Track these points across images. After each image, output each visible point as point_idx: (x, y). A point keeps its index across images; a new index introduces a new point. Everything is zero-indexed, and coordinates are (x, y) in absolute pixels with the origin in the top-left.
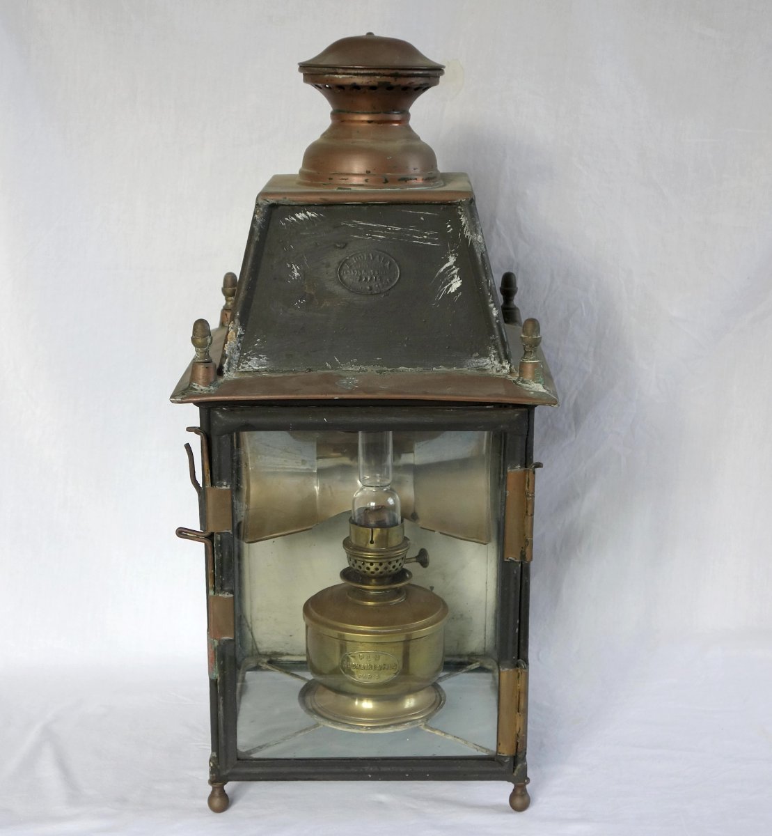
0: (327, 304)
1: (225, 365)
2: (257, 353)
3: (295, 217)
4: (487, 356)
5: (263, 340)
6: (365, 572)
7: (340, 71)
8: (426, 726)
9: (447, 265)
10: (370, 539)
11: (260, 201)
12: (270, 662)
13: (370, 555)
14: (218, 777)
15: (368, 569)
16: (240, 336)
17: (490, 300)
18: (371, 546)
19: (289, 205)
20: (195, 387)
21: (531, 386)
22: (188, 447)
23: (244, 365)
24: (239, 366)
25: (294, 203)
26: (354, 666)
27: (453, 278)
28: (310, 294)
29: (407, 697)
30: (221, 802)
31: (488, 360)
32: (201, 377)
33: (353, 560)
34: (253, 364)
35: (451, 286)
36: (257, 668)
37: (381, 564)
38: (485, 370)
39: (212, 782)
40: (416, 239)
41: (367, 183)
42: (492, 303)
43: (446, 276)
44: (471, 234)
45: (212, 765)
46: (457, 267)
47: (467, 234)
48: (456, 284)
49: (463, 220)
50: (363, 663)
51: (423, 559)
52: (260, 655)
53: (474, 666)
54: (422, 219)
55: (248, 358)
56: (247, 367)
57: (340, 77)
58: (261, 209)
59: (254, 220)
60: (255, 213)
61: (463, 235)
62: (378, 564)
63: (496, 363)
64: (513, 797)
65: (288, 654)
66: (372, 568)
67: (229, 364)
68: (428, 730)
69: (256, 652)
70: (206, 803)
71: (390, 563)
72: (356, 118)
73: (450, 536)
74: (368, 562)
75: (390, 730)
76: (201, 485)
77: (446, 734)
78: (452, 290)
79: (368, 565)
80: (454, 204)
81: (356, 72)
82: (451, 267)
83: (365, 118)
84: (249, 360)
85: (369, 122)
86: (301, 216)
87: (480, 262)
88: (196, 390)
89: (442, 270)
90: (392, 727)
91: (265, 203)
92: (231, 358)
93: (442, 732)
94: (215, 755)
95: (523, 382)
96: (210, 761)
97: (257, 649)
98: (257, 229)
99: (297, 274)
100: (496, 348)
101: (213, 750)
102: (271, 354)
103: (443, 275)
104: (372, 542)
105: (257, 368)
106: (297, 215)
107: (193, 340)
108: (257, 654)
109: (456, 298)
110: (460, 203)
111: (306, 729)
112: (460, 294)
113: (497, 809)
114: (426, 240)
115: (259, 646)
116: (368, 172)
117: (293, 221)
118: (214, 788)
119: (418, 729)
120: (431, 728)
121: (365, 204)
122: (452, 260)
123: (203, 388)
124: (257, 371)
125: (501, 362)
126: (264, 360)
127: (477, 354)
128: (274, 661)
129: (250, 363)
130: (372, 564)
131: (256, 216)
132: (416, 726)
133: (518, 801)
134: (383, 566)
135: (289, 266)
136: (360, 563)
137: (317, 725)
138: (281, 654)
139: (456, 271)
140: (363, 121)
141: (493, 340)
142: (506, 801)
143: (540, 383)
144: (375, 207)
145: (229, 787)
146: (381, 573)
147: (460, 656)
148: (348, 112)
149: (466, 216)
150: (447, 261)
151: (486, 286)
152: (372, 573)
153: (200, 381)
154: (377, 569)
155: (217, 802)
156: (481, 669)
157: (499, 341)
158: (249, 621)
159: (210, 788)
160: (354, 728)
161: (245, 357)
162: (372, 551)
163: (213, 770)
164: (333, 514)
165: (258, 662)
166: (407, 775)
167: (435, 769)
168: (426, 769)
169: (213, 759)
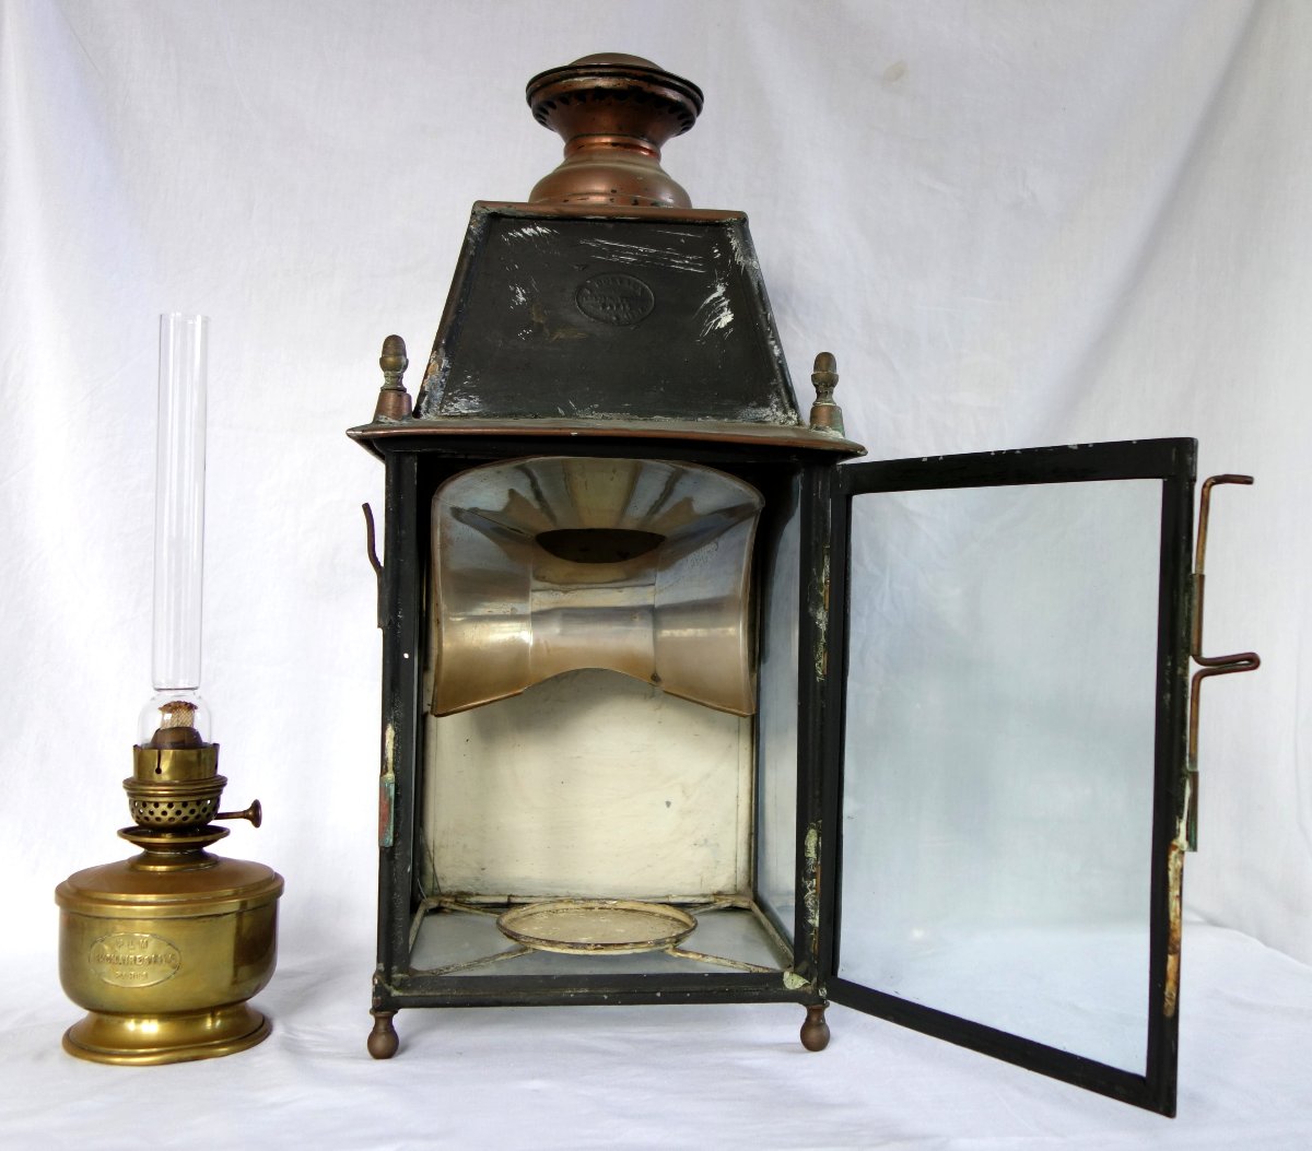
0: (560, 335)
1: (423, 405)
2: (466, 392)
3: (522, 232)
4: (766, 404)
5: (475, 377)
8: (677, 949)
9: (715, 295)
11: (476, 210)
12: (458, 904)
14: (384, 1007)
16: (445, 370)
17: (771, 337)
19: (514, 217)
20: (382, 421)
21: (828, 434)
22: (366, 508)
23: (449, 408)
24: (440, 409)
25: (521, 214)
27: (722, 311)
28: (539, 324)
31: (768, 411)
32: (391, 407)
34: (461, 406)
35: (719, 320)
38: (765, 422)
39: (375, 1010)
40: (675, 264)
41: (611, 204)
42: (772, 339)
43: (714, 308)
44: (745, 258)
45: (376, 982)
46: (727, 298)
47: (739, 259)
48: (726, 318)
49: (734, 243)
52: (442, 895)
53: (725, 904)
54: (682, 241)
55: (455, 398)
56: (452, 410)
58: (479, 218)
59: (469, 232)
60: (470, 224)
61: (734, 262)
63: (779, 414)
64: (806, 1029)
65: (478, 895)
67: (429, 403)
68: (678, 954)
69: (437, 892)
72: (596, 140)
76: (382, 564)
77: (704, 956)
78: (722, 325)
80: (723, 225)
82: (719, 298)
83: (608, 140)
84: (456, 402)
85: (613, 144)
86: (528, 231)
87: (757, 292)
88: (383, 423)
89: (708, 301)
91: (484, 211)
92: (431, 396)
93: (699, 954)
94: (382, 968)
95: (817, 429)
96: (374, 977)
97: (440, 888)
98: (471, 240)
99: (522, 299)
100: (779, 395)
101: (378, 961)
102: (485, 396)
103: (710, 307)
105: (466, 412)
106: (524, 230)
107: (382, 361)
109: (727, 335)
110: (730, 224)
111: (510, 953)
112: (731, 331)
114: (688, 266)
115: (441, 884)
116: (614, 191)
117: (519, 237)
118: (377, 1019)
119: (663, 952)
120: (683, 951)
121: (611, 220)
122: (720, 290)
123: (392, 421)
124: (467, 416)
125: (785, 412)
126: (475, 401)
127: (755, 404)
128: (462, 901)
129: (456, 406)
131: (472, 226)
132: (662, 948)
133: (813, 1034)
135: (512, 289)
137: (524, 949)
138: (469, 894)
139: (726, 303)
140: (606, 144)
141: (776, 386)
143: (837, 429)
144: (624, 224)
145: (402, 1019)
147: (705, 895)
149: (737, 237)
150: (715, 290)
151: (763, 319)
153: (390, 413)
155: (380, 1043)
156: (734, 909)
157: (781, 386)
158: (431, 847)
159: (371, 1020)
161: (451, 398)
163: (379, 991)
164: (549, 675)
165: (440, 902)
166: (659, 994)
167: (697, 988)
168: (685, 988)
169: (378, 972)
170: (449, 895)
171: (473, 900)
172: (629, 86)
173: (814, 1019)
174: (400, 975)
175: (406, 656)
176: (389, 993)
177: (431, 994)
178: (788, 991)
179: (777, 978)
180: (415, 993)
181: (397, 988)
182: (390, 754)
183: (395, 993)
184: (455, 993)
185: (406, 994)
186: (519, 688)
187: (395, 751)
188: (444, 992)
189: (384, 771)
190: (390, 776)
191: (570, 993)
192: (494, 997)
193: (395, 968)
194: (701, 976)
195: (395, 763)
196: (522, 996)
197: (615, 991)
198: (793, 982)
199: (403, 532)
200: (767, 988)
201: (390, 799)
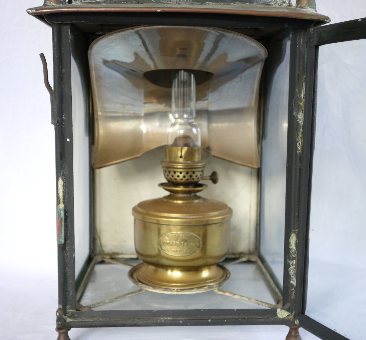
6: (176, 179)
8: (219, 290)
10: (180, 155)
12: (112, 258)
13: (180, 166)
14: (63, 327)
15: (178, 176)
18: (181, 160)
20: (48, 4)
21: (307, 10)
22: (42, 56)
26: (169, 243)
33: (167, 172)
36: (102, 262)
37: (187, 173)
39: (58, 329)
45: (58, 314)
51: (214, 178)
52: (104, 254)
53: (244, 259)
62: (185, 173)
65: (122, 254)
66: (181, 176)
68: (221, 293)
69: (102, 253)
71: (194, 173)
74: (178, 172)
75: (194, 292)
76: (53, 89)
77: (234, 294)
79: (178, 174)
88: (48, 5)
90: (196, 289)
93: (231, 293)
94: (61, 307)
95: (301, 7)
96: (57, 311)
97: (103, 251)
101: (59, 303)
104: (181, 157)
105: (98, 0)
108: (103, 253)
111: (133, 293)
115: (105, 249)
118: (60, 334)
119: (212, 293)
120: (223, 291)
123: (54, 4)
124: (98, 2)
128: (114, 257)
130: (181, 173)
132: (212, 290)
134: (189, 174)
136: (172, 173)
137: (141, 290)
138: (118, 254)
143: (313, 8)
145: (72, 333)
146: (187, 179)
147: (234, 254)
152: (181, 179)
153: (52, 0)
154: (184, 177)
156: (249, 262)
158: (98, 232)
159: (57, 334)
160: (167, 291)
162: (181, 163)
163: (59, 319)
164: (153, 147)
165: (103, 258)
166: (210, 321)
167: (230, 317)
168: (224, 317)
169: (59, 309)
170: (108, 254)
171: (120, 256)
173: (293, 333)
174: (71, 310)
175: (68, 140)
176: (65, 320)
177: (88, 320)
178: (280, 319)
179: (273, 312)
180: (79, 320)
181: (70, 317)
182: (61, 194)
183: (69, 320)
184: (100, 320)
185: (74, 321)
186: (138, 154)
187: (64, 192)
188: (95, 319)
189: (58, 203)
190: (62, 206)
191: (162, 319)
192: (121, 322)
193: (68, 307)
194: (232, 310)
195: (64, 199)
196: (136, 321)
197: (187, 318)
198: (282, 314)
199: (64, 70)
200: (268, 317)
201: (61, 219)
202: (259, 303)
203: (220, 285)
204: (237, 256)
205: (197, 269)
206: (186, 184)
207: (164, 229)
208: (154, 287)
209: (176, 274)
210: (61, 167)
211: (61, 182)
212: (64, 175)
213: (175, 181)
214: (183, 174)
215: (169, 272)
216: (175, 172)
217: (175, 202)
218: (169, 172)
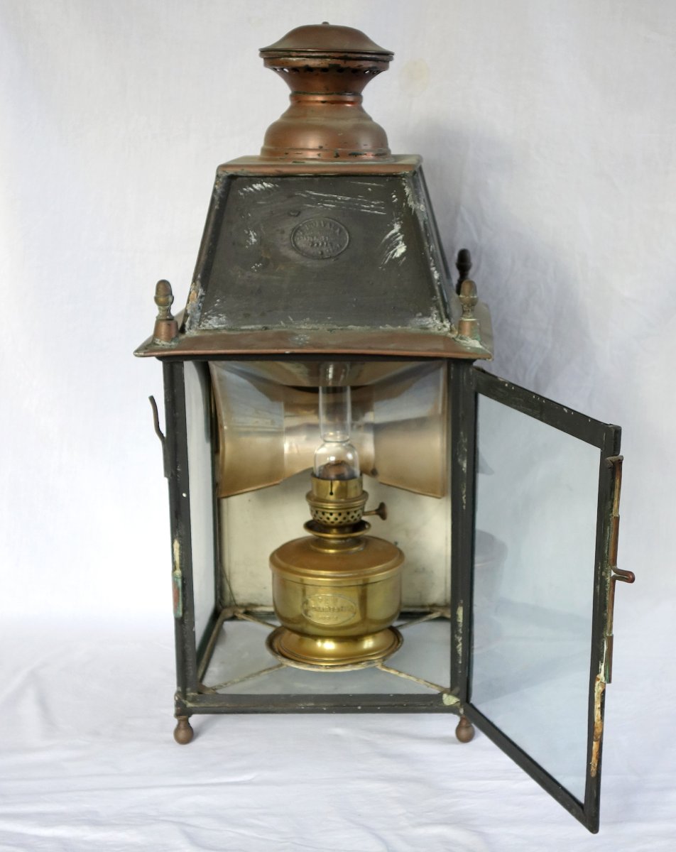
0: (282, 267)
1: (187, 324)
2: (217, 312)
3: (253, 188)
4: (429, 315)
5: (222, 301)
6: (325, 522)
7: (294, 54)
8: (383, 666)
9: (393, 232)
10: (330, 491)
11: (220, 173)
12: (247, 613)
13: (330, 506)
14: (183, 712)
15: (328, 519)
16: (201, 297)
17: (432, 264)
18: (332, 498)
19: (247, 177)
20: (158, 343)
21: (468, 343)
22: (152, 399)
23: (205, 324)
24: (199, 325)
25: (251, 175)
26: (314, 608)
27: (397, 244)
28: (266, 259)
29: (365, 638)
30: (186, 735)
31: (430, 320)
32: (163, 333)
33: (314, 511)
34: (213, 323)
35: (395, 251)
36: (234, 618)
37: (340, 514)
38: (427, 329)
39: (178, 715)
40: (364, 208)
41: (320, 158)
42: (434, 266)
43: (392, 242)
44: (415, 203)
45: (177, 698)
46: (402, 233)
47: (411, 203)
48: (401, 249)
49: (407, 190)
50: (322, 605)
51: (381, 512)
52: (237, 605)
53: (435, 615)
54: (370, 189)
55: (209, 317)
56: (207, 326)
57: (294, 59)
58: (221, 180)
59: (215, 191)
60: (216, 184)
61: (407, 205)
62: (337, 514)
63: (438, 322)
64: (458, 729)
65: (262, 605)
66: (332, 518)
67: (191, 323)
68: (384, 670)
69: (233, 603)
70: (172, 736)
71: (348, 513)
72: (312, 98)
73: (406, 490)
74: (327, 513)
75: (348, 669)
76: (165, 435)
77: (400, 672)
78: (398, 255)
79: (328, 515)
80: (399, 176)
81: (308, 54)
82: (396, 233)
83: (320, 98)
84: (210, 319)
85: (323, 102)
86: (257, 187)
87: (423, 230)
88: (158, 345)
89: (388, 236)
90: (350, 666)
91: (225, 174)
92: (192, 317)
93: (397, 671)
94: (180, 690)
95: (461, 338)
96: (176, 695)
97: (234, 601)
98: (217, 198)
99: (254, 240)
100: (438, 308)
101: (179, 684)
102: (229, 314)
103: (389, 241)
104: (331, 494)
105: (216, 326)
106: (254, 186)
107: (156, 300)
108: (234, 605)
109: (401, 262)
110: (404, 176)
111: (270, 669)
112: (404, 259)
113: (444, 740)
114: (373, 209)
115: (236, 598)
116: (321, 147)
117: (250, 191)
118: (179, 721)
119: (374, 668)
120: (387, 668)
121: (316, 176)
122: (397, 227)
123: (165, 343)
124: (217, 329)
125: (442, 321)
126: (223, 319)
127: (420, 314)
128: (250, 612)
129: (210, 322)
130: (331, 514)
131: (216, 186)
132: (373, 666)
133: (464, 733)
134: (343, 516)
135: (247, 232)
136: (320, 514)
137: (281, 665)
138: (256, 605)
139: (401, 237)
140: (317, 102)
141: (435, 301)
142: (452, 733)
143: (476, 339)
144: (326, 178)
145: (194, 720)
146: (340, 522)
147: (423, 606)
148: (304, 93)
149: (409, 187)
150: (392, 228)
151: (428, 251)
152: (332, 522)
153: (163, 337)
154: (336, 519)
155: (182, 734)
157: (441, 304)
158: (227, 574)
159: (175, 722)
160: (314, 667)
161: (206, 317)
162: (331, 502)
163: (178, 704)
164: (298, 470)
165: (234, 612)
166: (359, 708)
167: (386, 703)
168: (377, 703)
169: (178, 693)
170: (242, 606)
172: (330, 65)
173: (464, 723)
174: (192, 694)
175: (184, 495)
176: (185, 705)
177: (212, 705)
178: (446, 706)
179: (439, 697)
180: (202, 705)
181: (191, 702)
182: (177, 559)
183: (190, 705)
184: (227, 705)
185: (197, 706)
186: (278, 479)
187: (181, 556)
188: (221, 704)
189: (174, 569)
190: (178, 572)
191: (302, 706)
192: (252, 708)
193: (188, 689)
194: (388, 695)
195: (181, 564)
196: (270, 708)
197: (332, 704)
198: (450, 700)
199: (177, 414)
200: (432, 705)
201: (178, 589)
202: (429, 684)
203: (384, 659)
204: (428, 609)
205: (357, 638)
206: (341, 528)
207: (310, 590)
208: (297, 662)
209: (329, 646)
210: (177, 527)
211: (177, 545)
212: (180, 536)
213: (324, 523)
214: (334, 516)
215: (319, 644)
216: (323, 513)
217: (326, 551)
218: (317, 512)
